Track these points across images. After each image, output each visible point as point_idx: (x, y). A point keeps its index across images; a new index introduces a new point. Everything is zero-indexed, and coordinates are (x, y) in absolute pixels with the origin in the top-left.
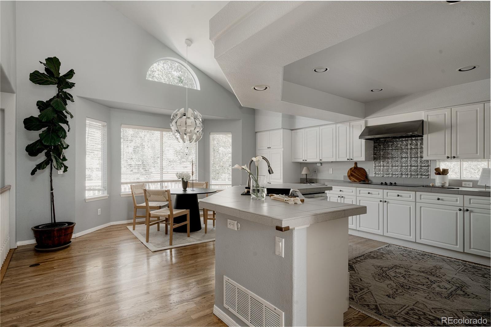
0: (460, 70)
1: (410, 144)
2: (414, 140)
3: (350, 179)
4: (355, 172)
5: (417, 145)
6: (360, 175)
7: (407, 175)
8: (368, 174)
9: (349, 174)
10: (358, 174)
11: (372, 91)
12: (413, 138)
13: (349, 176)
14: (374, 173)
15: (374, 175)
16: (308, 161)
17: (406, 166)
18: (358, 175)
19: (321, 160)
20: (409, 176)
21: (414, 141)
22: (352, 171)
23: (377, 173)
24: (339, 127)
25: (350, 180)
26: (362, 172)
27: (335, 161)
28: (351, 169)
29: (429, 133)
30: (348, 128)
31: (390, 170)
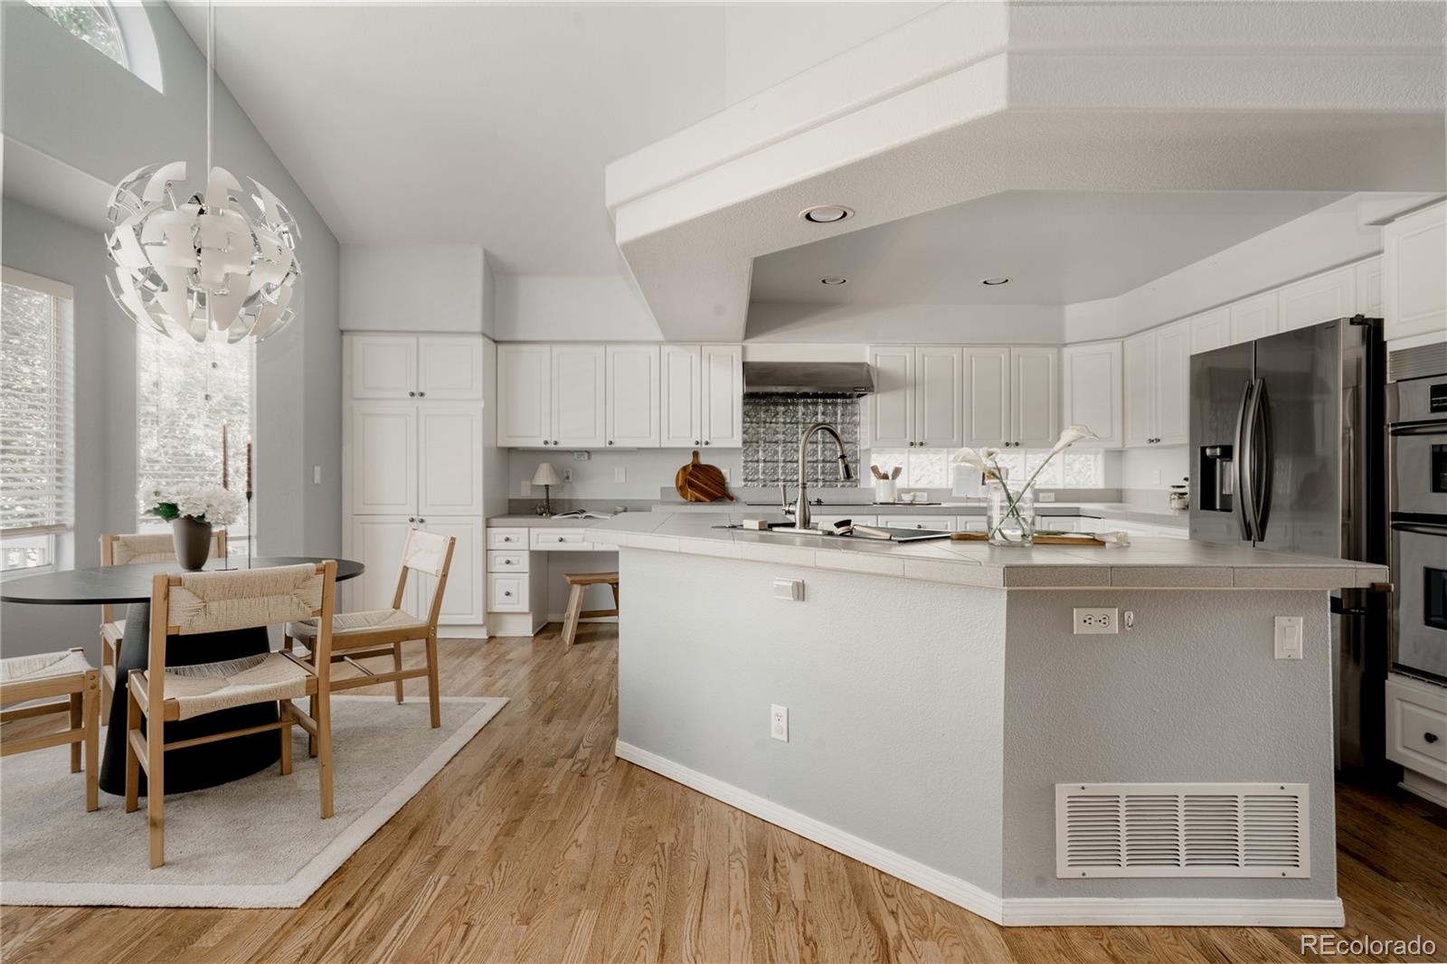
0: (985, 282)
1: (823, 414)
2: (830, 404)
3: (684, 496)
4: (697, 478)
5: (836, 414)
6: (709, 483)
7: (817, 480)
8: (728, 480)
9: (680, 483)
10: (706, 481)
11: (824, 281)
12: (828, 401)
13: (681, 489)
14: (743, 477)
15: (743, 483)
16: (563, 445)
17: (813, 462)
18: (706, 484)
19: (611, 443)
20: (820, 484)
21: (830, 407)
22: (691, 474)
23: (750, 478)
24: (669, 354)
25: (685, 500)
26: (714, 477)
27: (658, 446)
28: (685, 469)
29: (878, 392)
30: (696, 359)
31: (780, 471)
